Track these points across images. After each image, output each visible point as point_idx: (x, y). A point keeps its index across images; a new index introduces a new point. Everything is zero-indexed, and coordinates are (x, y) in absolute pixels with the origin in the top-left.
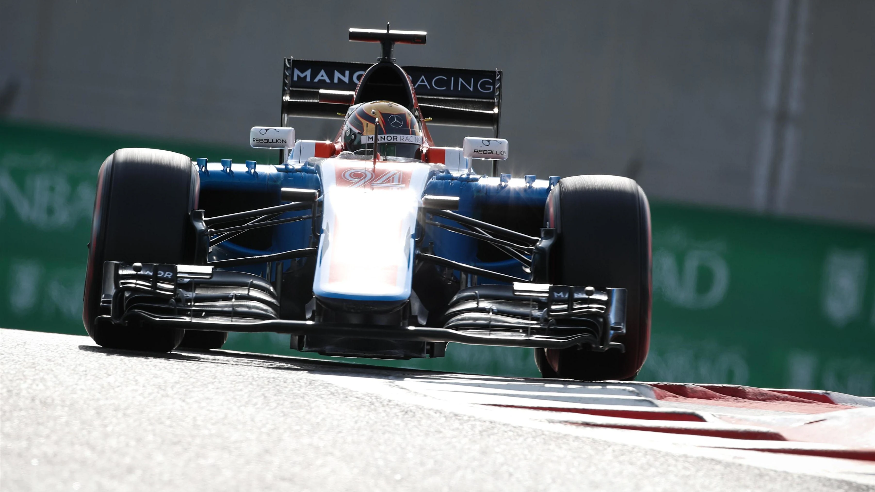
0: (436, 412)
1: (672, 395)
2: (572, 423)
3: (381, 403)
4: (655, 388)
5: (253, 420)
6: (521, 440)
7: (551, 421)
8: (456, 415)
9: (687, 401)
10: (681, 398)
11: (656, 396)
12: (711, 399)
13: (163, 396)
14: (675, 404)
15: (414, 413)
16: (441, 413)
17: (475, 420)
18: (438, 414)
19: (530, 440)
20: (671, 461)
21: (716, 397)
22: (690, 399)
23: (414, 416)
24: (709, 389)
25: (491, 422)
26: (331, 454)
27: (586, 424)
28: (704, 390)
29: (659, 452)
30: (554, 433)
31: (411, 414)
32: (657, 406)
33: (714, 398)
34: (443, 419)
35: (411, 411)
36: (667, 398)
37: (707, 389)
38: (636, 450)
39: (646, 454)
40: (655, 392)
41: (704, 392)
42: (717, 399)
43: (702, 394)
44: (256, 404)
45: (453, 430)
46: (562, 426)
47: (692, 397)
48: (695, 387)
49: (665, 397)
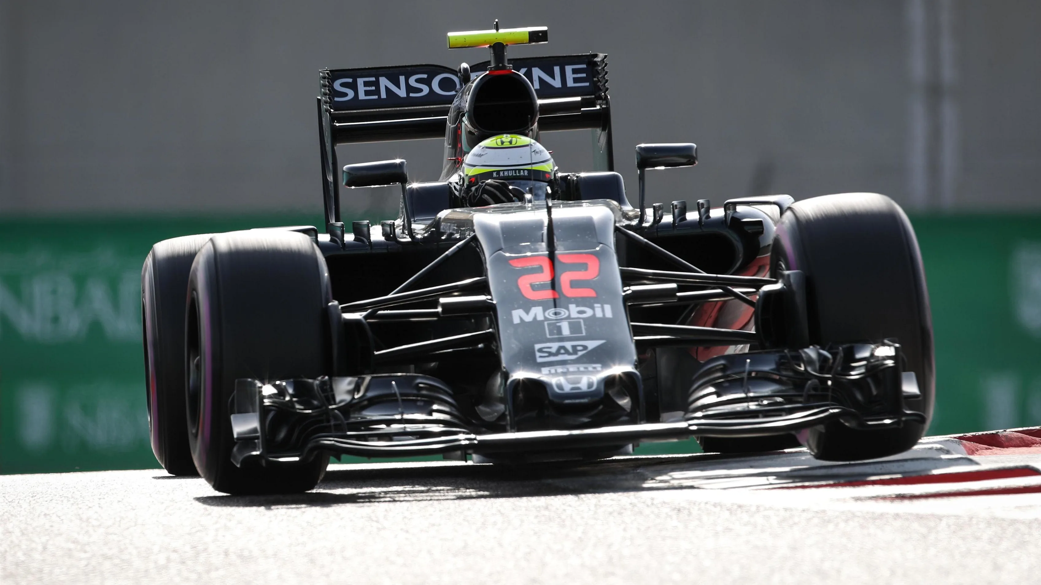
0: (715, 505)
1: (984, 447)
2: (884, 498)
3: (644, 503)
4: (964, 442)
5: (501, 545)
6: (831, 527)
7: (857, 499)
8: (740, 506)
9: (1004, 453)
10: (996, 450)
11: (967, 451)
12: (1031, 446)
13: (379, 529)
14: (993, 458)
15: (689, 509)
16: (721, 506)
17: (766, 509)
18: (718, 508)
19: (842, 525)
20: (1023, 528)
21: (1035, 443)
22: (1005, 449)
23: (690, 514)
24: (1025, 434)
25: (786, 510)
26: (613, 574)
27: (901, 497)
28: (1021, 436)
29: (1003, 520)
30: (868, 513)
31: (686, 512)
32: (977, 463)
33: (1033, 444)
34: (727, 514)
35: (685, 508)
36: (980, 451)
37: (1024, 435)
38: (974, 521)
39: (989, 524)
40: (965, 446)
41: (1022, 438)
42: (1037, 445)
43: (1020, 441)
44: (495, 523)
45: (745, 525)
46: (872, 503)
47: (1007, 447)
48: (1009, 434)
49: (977, 450)
